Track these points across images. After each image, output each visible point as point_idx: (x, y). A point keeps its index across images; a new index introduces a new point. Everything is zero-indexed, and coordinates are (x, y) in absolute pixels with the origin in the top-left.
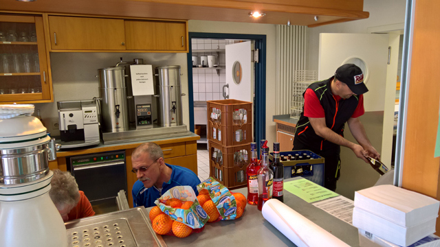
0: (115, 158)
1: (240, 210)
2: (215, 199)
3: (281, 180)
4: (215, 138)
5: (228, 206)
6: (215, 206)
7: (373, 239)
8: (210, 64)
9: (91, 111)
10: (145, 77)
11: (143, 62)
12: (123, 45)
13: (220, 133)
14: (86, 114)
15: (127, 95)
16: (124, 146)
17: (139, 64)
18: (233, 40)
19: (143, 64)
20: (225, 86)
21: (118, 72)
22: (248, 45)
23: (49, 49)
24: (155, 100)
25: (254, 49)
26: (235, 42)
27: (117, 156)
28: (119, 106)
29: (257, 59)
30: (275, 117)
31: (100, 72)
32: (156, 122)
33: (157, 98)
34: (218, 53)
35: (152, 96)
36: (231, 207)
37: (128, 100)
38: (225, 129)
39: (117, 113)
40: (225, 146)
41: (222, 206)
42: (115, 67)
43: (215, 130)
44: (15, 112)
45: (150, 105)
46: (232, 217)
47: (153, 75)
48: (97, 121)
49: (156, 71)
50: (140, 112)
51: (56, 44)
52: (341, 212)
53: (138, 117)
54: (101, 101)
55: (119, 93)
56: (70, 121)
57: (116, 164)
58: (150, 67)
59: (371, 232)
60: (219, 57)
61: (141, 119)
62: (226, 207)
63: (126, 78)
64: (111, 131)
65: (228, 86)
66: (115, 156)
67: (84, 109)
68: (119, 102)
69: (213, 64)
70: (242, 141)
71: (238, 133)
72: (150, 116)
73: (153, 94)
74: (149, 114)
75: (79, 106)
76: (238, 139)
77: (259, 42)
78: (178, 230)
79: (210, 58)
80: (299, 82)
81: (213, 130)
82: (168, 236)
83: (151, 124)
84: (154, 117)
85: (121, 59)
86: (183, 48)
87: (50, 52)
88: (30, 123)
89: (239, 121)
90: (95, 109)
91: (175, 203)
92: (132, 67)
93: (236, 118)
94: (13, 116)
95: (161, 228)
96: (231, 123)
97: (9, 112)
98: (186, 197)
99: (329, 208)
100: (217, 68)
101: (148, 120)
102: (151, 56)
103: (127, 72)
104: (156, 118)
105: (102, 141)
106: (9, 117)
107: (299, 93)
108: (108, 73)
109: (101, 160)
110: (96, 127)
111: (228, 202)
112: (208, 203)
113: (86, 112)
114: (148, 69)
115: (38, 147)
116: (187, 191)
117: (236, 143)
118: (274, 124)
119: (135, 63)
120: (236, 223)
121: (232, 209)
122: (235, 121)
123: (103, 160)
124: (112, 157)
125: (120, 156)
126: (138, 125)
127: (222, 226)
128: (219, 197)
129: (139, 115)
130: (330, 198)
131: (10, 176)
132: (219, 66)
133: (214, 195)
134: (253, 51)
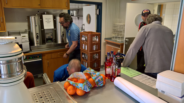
0: (37, 57)
1: (104, 82)
2: (93, 78)
3: (120, 68)
4: (84, 49)
5: (100, 80)
6: (94, 81)
7: (165, 94)
8: (75, 15)
9: (25, 36)
10: (50, 20)
11: (48, 13)
12: (39, 5)
13: (86, 46)
14: (23, 37)
15: (41, 29)
16: (41, 52)
17: (47, 14)
18: (85, 4)
19: (48, 14)
20: (83, 25)
21: (37, 18)
22: (94, 7)
23: (3, 6)
24: (54, 31)
25: (96, 9)
26: (86, 5)
27: (38, 57)
28: (38, 34)
29: (98, 13)
30: (105, 39)
31: (28, 18)
32: (55, 41)
33: (55, 30)
34: (78, 10)
35: (53, 29)
36: (101, 81)
37: (42, 31)
38: (89, 45)
39: (37, 37)
40: (89, 52)
41: (97, 81)
42: (35, 15)
43: (84, 45)
44: (6, 41)
45: (52, 33)
46: (101, 85)
47: (53, 19)
48: (28, 41)
49: (54, 18)
50: (47, 36)
51: (7, 4)
52: (145, 81)
53: (46, 39)
54: (29, 31)
55: (37, 28)
56: (15, 41)
57: (38, 60)
58: (52, 16)
59: (164, 91)
60: (78, 11)
61: (48, 39)
62: (99, 81)
63: (41, 20)
64: (34, 45)
65: (84, 25)
66: (37, 56)
67: (22, 35)
68: (38, 32)
69: (76, 15)
70: (96, 50)
71: (94, 47)
72: (52, 38)
73: (53, 28)
74: (51, 37)
75: (19, 33)
76: (94, 49)
77: (99, 6)
78: (79, 93)
79: (75, 12)
80: (116, 24)
81: (83, 45)
82: (75, 96)
83: (52, 42)
84: (54, 38)
85: (38, 12)
86: (67, 8)
87: (4, 8)
88: (14, 47)
89: (95, 41)
90: (27, 35)
91: (75, 80)
92: (43, 16)
93: (94, 40)
94: (5, 43)
95: (72, 92)
96: (92, 42)
97: (3, 41)
98: (79, 77)
99: (140, 79)
100: (78, 16)
101: (51, 40)
102: (51, 11)
103: (41, 18)
104: (55, 39)
105: (31, 50)
106: (3, 43)
107: (115, 29)
108: (32, 18)
109: (31, 59)
110: (28, 44)
111: (100, 79)
112: (90, 79)
113: (23, 36)
114: (51, 16)
115: (18, 59)
116: (80, 74)
117: (93, 51)
118: (105, 41)
119: (44, 14)
120: (103, 88)
121: (101, 82)
122: (93, 41)
123: (32, 59)
124: (36, 57)
125: (40, 57)
126: (47, 42)
127: (97, 89)
128: (96, 77)
129: (47, 38)
130: (139, 75)
131: (5, 74)
132: (79, 16)
133: (93, 76)
134: (96, 10)
